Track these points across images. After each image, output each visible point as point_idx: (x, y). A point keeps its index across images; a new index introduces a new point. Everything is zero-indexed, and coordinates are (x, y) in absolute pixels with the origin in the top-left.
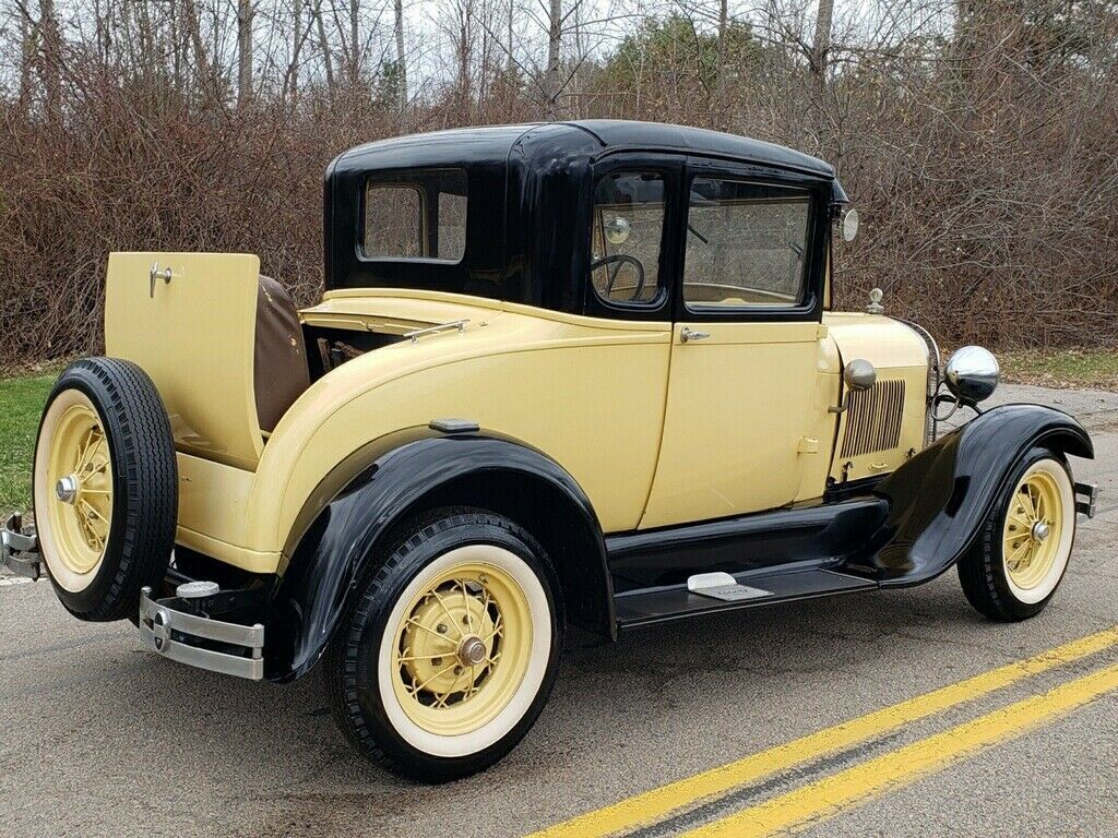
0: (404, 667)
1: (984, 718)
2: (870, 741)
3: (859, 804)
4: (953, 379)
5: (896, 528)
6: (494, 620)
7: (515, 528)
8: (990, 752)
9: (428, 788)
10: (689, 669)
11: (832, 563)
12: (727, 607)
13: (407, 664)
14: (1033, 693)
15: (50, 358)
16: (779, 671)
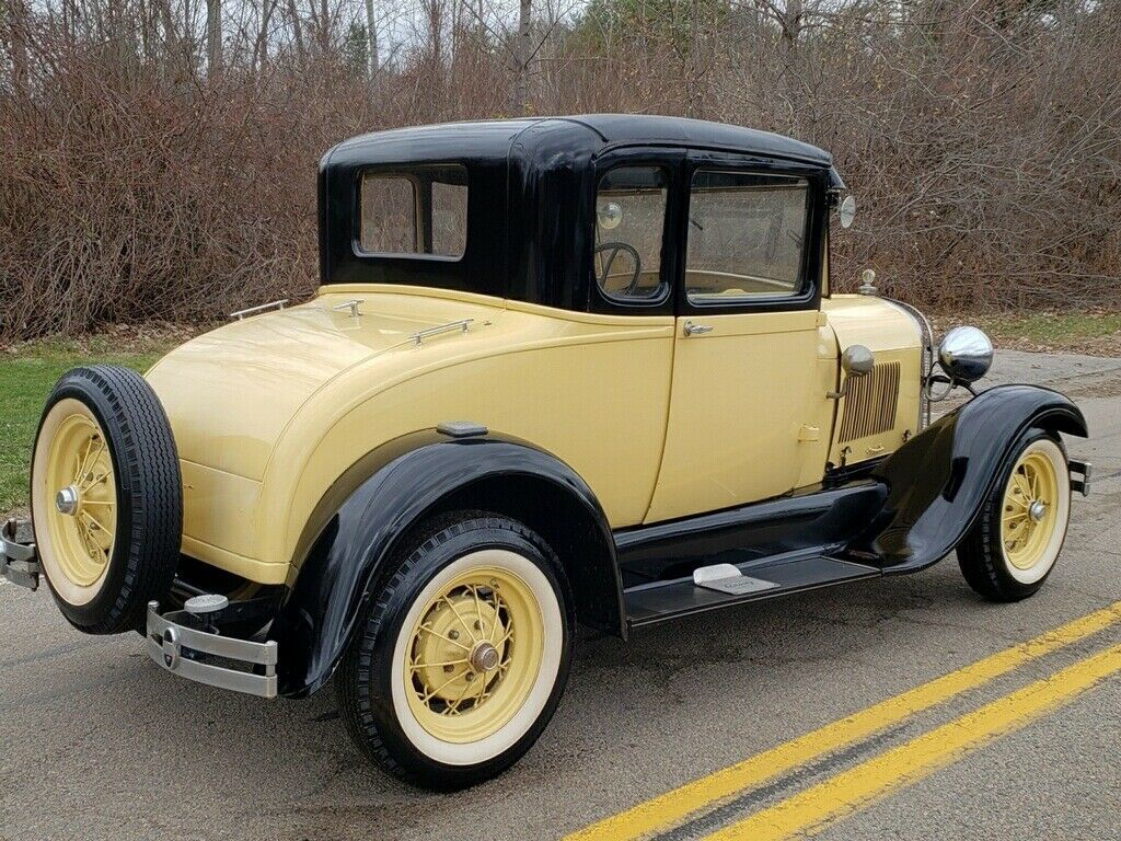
0: (415, 674)
1: (989, 706)
2: (879, 734)
3: (874, 802)
4: (948, 361)
5: (894, 514)
6: (505, 624)
7: (527, 533)
8: (999, 743)
9: (441, 797)
10: (693, 661)
11: (834, 549)
12: (735, 601)
13: (418, 671)
14: (1036, 678)
15: (26, 340)
16: (783, 661)
